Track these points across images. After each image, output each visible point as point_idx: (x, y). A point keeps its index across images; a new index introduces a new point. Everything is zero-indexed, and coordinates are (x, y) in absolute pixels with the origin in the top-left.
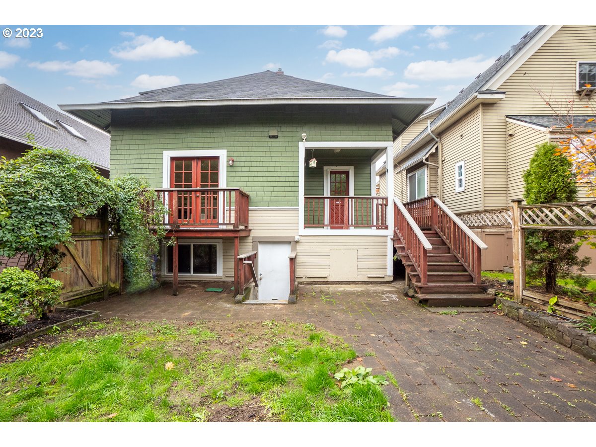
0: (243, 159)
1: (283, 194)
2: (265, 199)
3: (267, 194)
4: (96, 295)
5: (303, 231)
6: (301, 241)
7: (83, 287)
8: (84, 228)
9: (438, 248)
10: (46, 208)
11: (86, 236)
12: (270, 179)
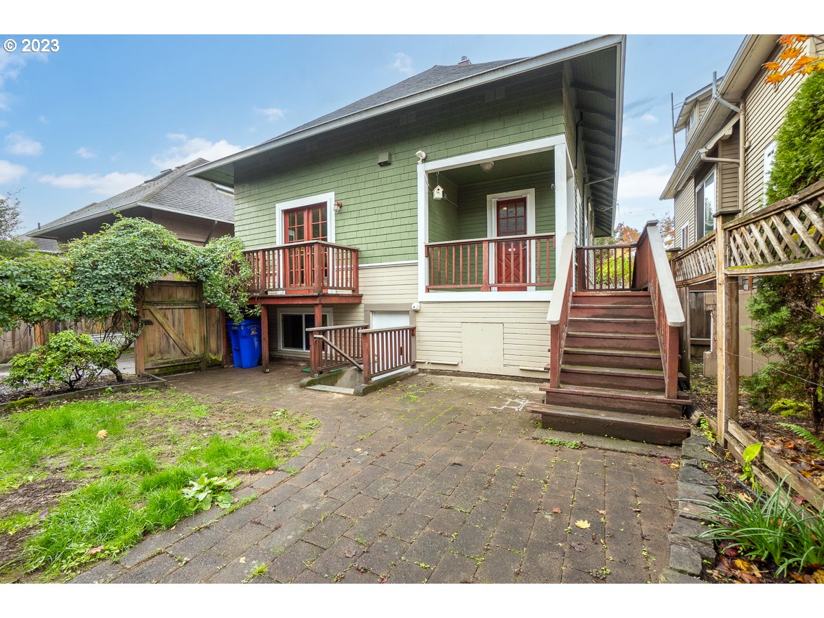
0: (352, 201)
1: (398, 244)
2: (378, 253)
3: (379, 246)
4: (193, 365)
5: (424, 296)
6: (422, 310)
7: (175, 356)
8: (175, 296)
9: (635, 323)
10: (101, 277)
11: (175, 304)
12: (383, 224)
